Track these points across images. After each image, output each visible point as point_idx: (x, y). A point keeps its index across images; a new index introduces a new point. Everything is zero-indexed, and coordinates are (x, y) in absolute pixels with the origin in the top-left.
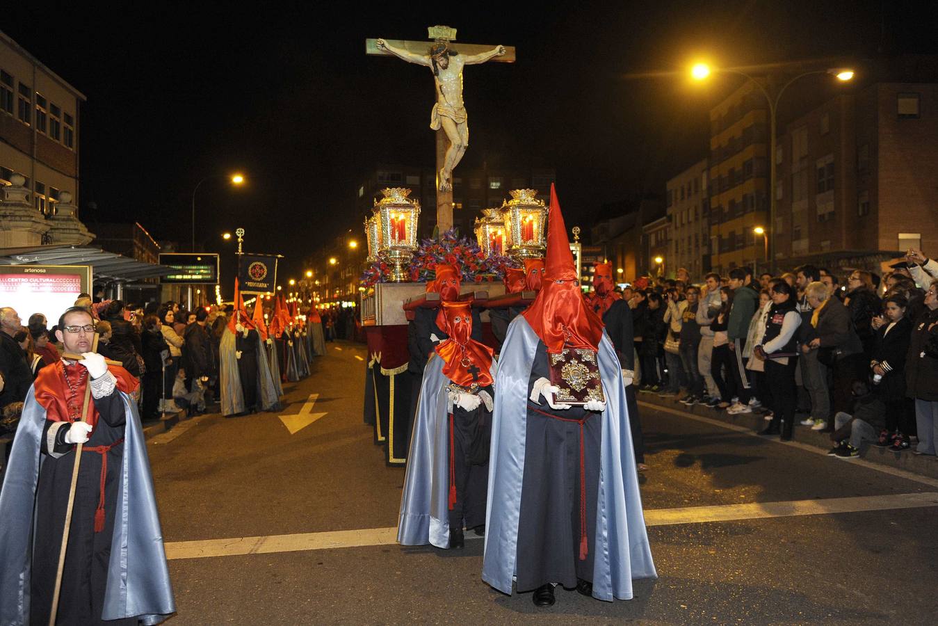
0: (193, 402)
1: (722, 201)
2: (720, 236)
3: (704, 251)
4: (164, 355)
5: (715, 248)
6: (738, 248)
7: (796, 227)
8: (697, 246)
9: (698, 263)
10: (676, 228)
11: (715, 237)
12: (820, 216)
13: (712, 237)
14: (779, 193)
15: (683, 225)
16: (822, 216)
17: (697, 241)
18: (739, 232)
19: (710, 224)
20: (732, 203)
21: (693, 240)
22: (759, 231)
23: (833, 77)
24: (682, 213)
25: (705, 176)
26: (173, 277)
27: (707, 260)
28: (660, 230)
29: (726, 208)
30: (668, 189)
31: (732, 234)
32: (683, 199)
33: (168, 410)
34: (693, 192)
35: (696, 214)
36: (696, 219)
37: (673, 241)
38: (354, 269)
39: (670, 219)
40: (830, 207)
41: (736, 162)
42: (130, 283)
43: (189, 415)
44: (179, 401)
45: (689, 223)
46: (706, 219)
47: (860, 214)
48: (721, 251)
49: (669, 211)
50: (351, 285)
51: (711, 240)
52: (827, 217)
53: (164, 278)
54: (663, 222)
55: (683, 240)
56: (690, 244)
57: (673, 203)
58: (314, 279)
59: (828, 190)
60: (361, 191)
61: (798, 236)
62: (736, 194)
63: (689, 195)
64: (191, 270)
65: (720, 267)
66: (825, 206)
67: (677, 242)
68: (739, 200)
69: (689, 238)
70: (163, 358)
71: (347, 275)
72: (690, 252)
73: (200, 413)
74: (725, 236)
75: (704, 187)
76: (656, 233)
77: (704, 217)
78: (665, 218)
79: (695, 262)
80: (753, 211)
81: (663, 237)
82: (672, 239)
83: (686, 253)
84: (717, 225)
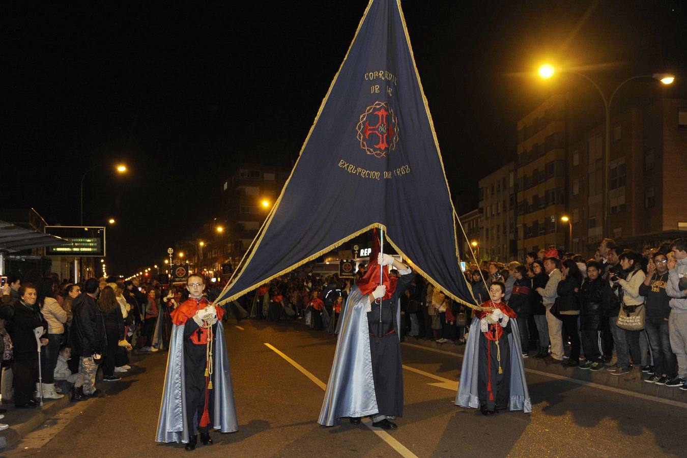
0: (77, 385)
1: (527, 196)
2: (525, 225)
3: (512, 237)
4: (39, 331)
5: (521, 234)
6: (541, 234)
7: (591, 217)
8: (505, 233)
9: (505, 246)
10: (487, 218)
11: (521, 225)
12: (613, 208)
13: (518, 226)
14: (576, 190)
15: (493, 216)
16: (614, 209)
17: (505, 228)
18: (542, 221)
19: (516, 215)
20: (535, 198)
21: (501, 228)
22: (565, 219)
23: (657, 81)
24: (492, 206)
25: (512, 176)
26: (59, 249)
27: (513, 244)
28: (472, 220)
29: (531, 202)
30: (480, 187)
31: (536, 223)
32: (493, 194)
33: (47, 396)
34: (501, 189)
35: (505, 207)
36: (504, 211)
37: (485, 229)
38: (219, 251)
39: (481, 211)
40: (622, 200)
41: (540, 164)
42: (13, 254)
43: (73, 400)
44: (61, 384)
45: (498, 214)
46: (513, 211)
47: (647, 207)
48: (525, 238)
49: (481, 205)
50: (217, 264)
51: (517, 228)
52: (618, 209)
53: (50, 251)
54: (475, 214)
55: (493, 228)
56: (498, 231)
57: (484, 197)
58: (184, 259)
59: (620, 186)
60: (226, 186)
61: (593, 224)
62: (540, 190)
63: (499, 191)
64: (77, 242)
65: (525, 249)
66: (618, 199)
67: (487, 230)
68: (541, 195)
69: (498, 226)
70: (38, 336)
71: (213, 256)
72: (498, 238)
73: (85, 397)
74: (530, 225)
75: (511, 184)
76: (469, 222)
77: (511, 209)
78: (477, 210)
79: (503, 245)
80: (554, 204)
81: (475, 226)
82: (483, 228)
83: (495, 239)
84: (523, 216)
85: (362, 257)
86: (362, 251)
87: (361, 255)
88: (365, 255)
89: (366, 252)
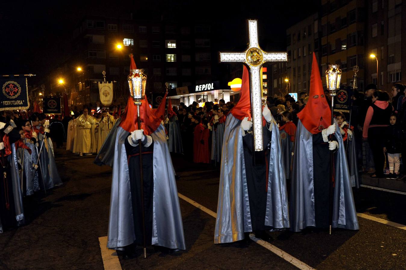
10: (294, 60)
14: (375, 33)
15: (299, 57)
19: (320, 56)
20: (338, 41)
21: (307, 67)
24: (298, 50)
25: (316, 23)
29: (333, 44)
30: (288, 34)
34: (307, 35)
35: (310, 50)
36: (310, 53)
41: (341, 12)
63: (305, 37)
67: (294, 69)
75: (316, 31)
80: (354, 45)
81: (283, 67)
82: (290, 67)
83: (302, 76)
84: (326, 56)
85: (197, 92)
86: (197, 87)
87: (196, 91)
88: (200, 90)
89: (200, 88)
